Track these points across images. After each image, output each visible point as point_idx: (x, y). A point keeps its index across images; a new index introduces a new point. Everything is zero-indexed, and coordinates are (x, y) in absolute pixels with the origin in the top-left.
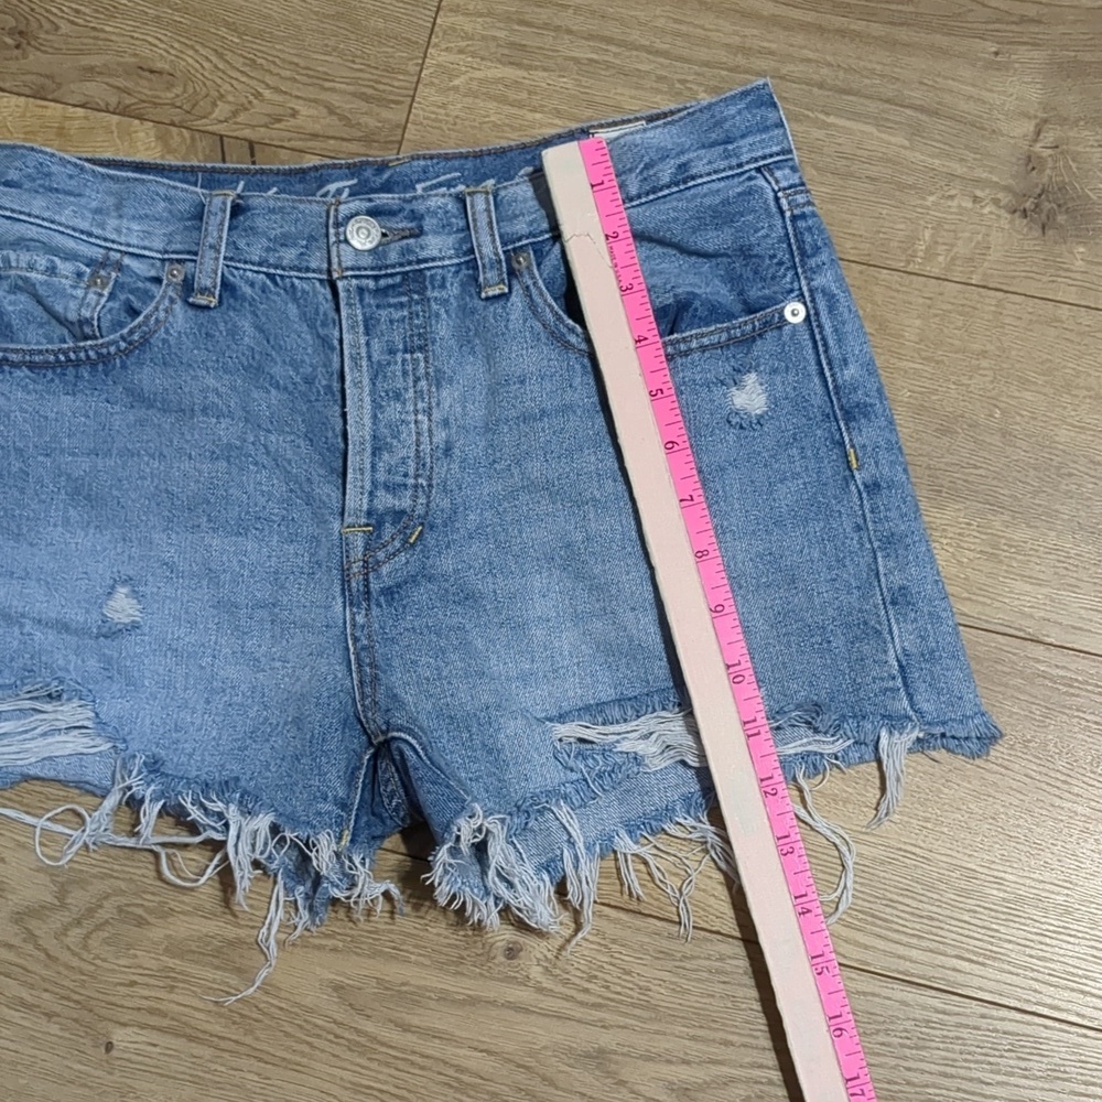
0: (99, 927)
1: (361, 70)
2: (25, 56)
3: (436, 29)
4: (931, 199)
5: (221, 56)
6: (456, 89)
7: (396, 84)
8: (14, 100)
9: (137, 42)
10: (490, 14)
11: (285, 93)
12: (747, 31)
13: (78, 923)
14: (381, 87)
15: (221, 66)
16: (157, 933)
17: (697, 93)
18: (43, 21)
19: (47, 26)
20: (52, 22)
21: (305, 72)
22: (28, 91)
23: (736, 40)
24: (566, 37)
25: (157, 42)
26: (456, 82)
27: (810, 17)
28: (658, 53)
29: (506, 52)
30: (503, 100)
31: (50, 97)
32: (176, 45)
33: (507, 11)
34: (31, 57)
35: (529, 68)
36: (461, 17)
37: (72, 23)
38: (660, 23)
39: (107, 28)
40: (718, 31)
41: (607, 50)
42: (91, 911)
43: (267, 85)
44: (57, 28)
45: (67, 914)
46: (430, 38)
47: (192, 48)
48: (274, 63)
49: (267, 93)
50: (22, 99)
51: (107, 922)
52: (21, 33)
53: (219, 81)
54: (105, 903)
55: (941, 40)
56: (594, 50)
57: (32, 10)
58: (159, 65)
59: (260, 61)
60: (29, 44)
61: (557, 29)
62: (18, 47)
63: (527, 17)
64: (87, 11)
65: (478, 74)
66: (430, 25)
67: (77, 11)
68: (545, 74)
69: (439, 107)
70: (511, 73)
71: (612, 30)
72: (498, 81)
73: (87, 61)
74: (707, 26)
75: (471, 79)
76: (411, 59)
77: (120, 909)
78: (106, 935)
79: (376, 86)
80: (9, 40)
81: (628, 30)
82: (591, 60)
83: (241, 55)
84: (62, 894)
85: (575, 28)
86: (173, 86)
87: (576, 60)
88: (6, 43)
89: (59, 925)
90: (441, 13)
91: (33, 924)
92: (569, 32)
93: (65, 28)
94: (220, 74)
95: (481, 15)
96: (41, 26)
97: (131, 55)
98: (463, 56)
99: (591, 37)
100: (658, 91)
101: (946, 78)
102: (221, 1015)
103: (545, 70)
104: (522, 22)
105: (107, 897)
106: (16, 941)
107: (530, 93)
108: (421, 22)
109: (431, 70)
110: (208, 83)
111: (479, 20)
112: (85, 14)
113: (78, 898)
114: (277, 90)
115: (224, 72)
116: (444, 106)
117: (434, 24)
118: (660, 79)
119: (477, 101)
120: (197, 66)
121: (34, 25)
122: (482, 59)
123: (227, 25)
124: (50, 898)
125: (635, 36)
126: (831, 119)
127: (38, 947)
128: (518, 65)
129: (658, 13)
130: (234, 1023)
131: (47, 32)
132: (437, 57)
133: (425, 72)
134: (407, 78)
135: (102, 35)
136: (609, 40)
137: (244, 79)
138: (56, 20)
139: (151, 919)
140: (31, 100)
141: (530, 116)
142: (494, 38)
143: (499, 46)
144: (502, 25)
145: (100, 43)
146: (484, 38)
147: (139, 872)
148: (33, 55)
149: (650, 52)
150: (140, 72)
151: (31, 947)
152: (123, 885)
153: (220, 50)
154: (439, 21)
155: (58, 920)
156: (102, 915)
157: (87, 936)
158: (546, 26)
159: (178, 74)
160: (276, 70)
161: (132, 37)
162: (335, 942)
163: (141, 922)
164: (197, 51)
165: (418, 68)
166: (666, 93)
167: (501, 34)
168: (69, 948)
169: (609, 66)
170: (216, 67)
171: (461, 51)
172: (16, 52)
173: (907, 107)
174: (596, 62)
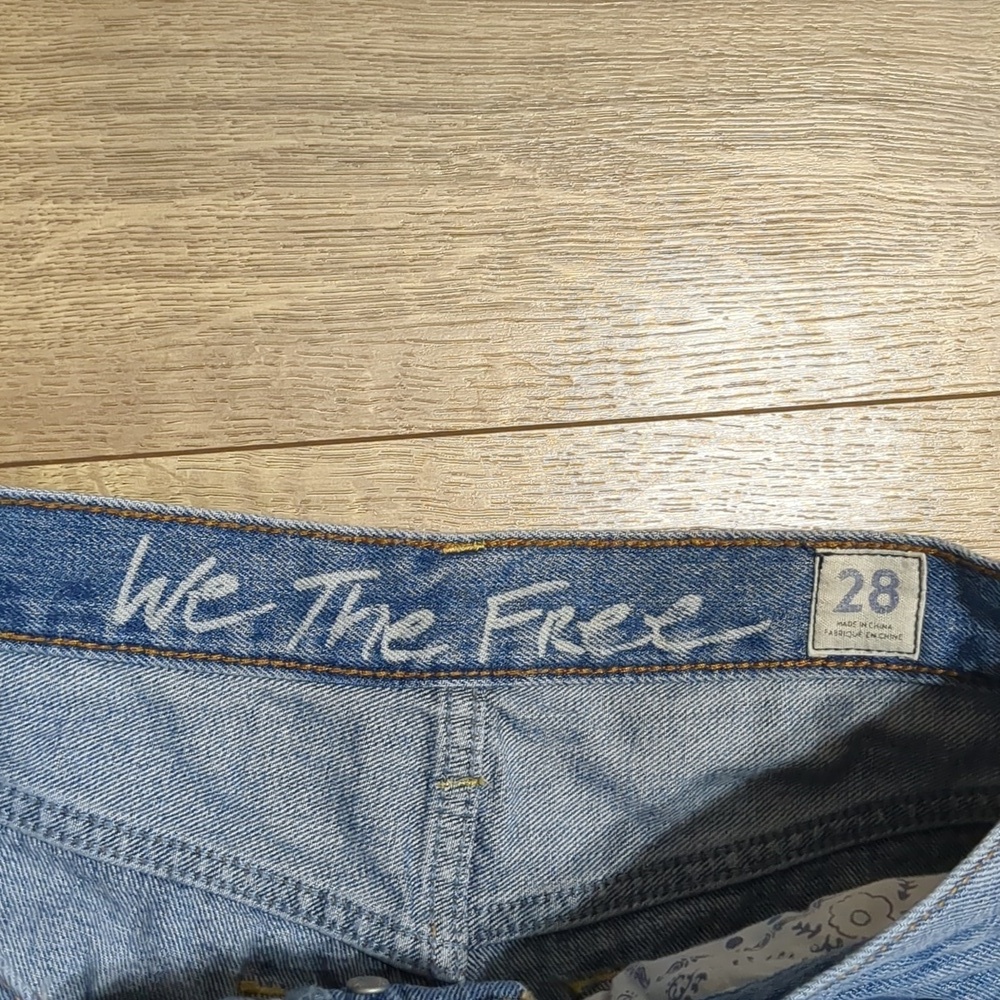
6: (44, 272)
10: (57, 105)
12: (551, 26)
17: (493, 166)
24: (222, 115)
26: (41, 259)
29: (115, 172)
30: (146, 271)
33: (88, 92)
35: (172, 194)
38: (387, 44)
41: (305, 124)
56: (285, 127)
61: (199, 103)
63: (133, 94)
65: (82, 232)
68: (207, 199)
69: (24, 317)
70: (141, 213)
71: (300, 81)
82: (282, 150)
85: (232, 93)
92: (225, 104)
95: (41, 110)
100: (426, 181)
104: (126, 107)
107: (192, 244)
111: (42, 120)
116: (32, 312)
118: (424, 155)
119: (95, 285)
122: (76, 199)
125: (348, 84)
126: (737, 157)
128: (151, 194)
129: (375, 26)
136: (304, 103)
141: (207, 289)
142: (85, 152)
144: (87, 121)
146: (63, 157)
149: (388, 108)
158: (175, 103)
166: (441, 179)
167: (94, 140)
169: (319, 153)
171: (30, 194)
174: (295, 151)
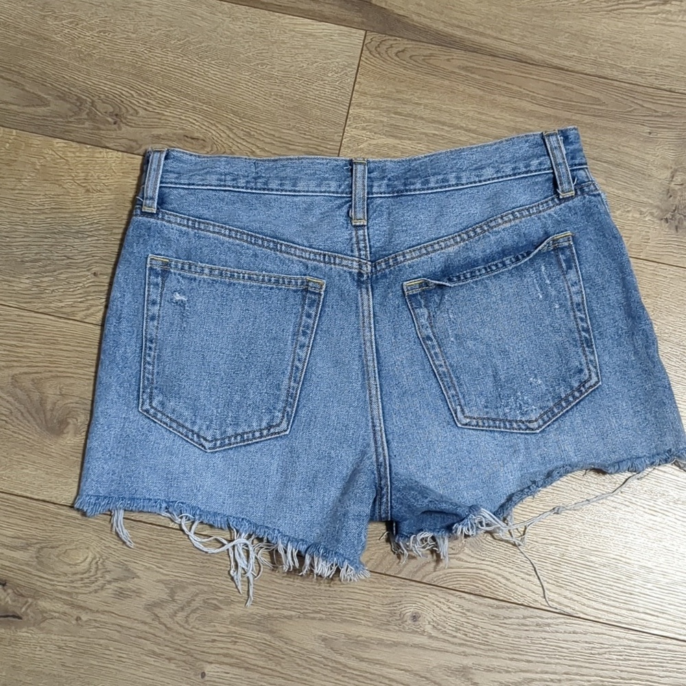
0: (194, 611)
1: (310, 139)
2: (120, 128)
3: (349, 116)
4: (619, 212)
5: (231, 130)
7: (329, 147)
8: (115, 153)
9: (183, 122)
11: (268, 151)
13: (182, 609)
14: (321, 148)
15: (231, 135)
16: (225, 613)
18: (129, 108)
19: (131, 111)
20: (135, 110)
21: (277, 139)
22: (123, 149)
23: (512, 124)
25: (194, 122)
27: (551, 112)
28: (470, 131)
31: (135, 152)
32: (206, 124)
34: (123, 129)
36: (362, 110)
37: (146, 109)
39: (166, 113)
40: (502, 119)
42: (189, 603)
43: (258, 147)
44: (137, 113)
45: (175, 604)
46: (346, 121)
47: (215, 125)
48: (261, 134)
49: (258, 151)
50: (120, 153)
51: (197, 609)
52: (116, 115)
53: (230, 144)
54: (197, 599)
55: (620, 125)
57: (122, 102)
58: (196, 135)
59: (252, 133)
60: (121, 121)
62: (115, 123)
64: (154, 103)
66: (346, 114)
67: (148, 103)
72: (384, 145)
73: (156, 132)
74: (496, 117)
75: (370, 144)
76: (336, 133)
77: (205, 602)
78: (198, 615)
79: (319, 148)
80: (110, 119)
81: (454, 118)
83: (242, 130)
84: (172, 594)
86: (205, 147)
87: (426, 134)
88: (108, 121)
89: (172, 611)
90: (351, 107)
91: (157, 611)
93: (142, 112)
94: (231, 140)
96: (128, 111)
97: (180, 129)
98: (365, 132)
99: (434, 121)
101: (624, 146)
102: (262, 656)
103: (410, 140)
105: (197, 595)
106: (149, 620)
108: (340, 112)
109: (348, 139)
110: (225, 145)
112: (153, 105)
113: (181, 597)
114: (263, 150)
115: (233, 140)
117: (348, 113)
120: (218, 135)
121: (124, 110)
123: (233, 112)
124: (165, 597)
127: (161, 623)
130: (270, 660)
131: (132, 115)
132: (350, 132)
133: (344, 140)
134: (334, 144)
135: (163, 117)
137: (244, 143)
138: (136, 108)
139: (221, 606)
140: (125, 154)
143: (384, 126)
145: (162, 122)
147: (213, 581)
148: (124, 128)
150: (186, 138)
151: (157, 623)
152: (205, 589)
153: (231, 127)
154: (350, 111)
155: (172, 607)
156: (195, 605)
157: (187, 617)
159: (207, 140)
160: (262, 139)
161: (180, 118)
162: (321, 615)
163: (217, 608)
164: (217, 127)
165: (341, 138)
168: (178, 623)
170: (229, 136)
172: (115, 126)
173: (605, 162)
